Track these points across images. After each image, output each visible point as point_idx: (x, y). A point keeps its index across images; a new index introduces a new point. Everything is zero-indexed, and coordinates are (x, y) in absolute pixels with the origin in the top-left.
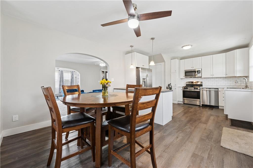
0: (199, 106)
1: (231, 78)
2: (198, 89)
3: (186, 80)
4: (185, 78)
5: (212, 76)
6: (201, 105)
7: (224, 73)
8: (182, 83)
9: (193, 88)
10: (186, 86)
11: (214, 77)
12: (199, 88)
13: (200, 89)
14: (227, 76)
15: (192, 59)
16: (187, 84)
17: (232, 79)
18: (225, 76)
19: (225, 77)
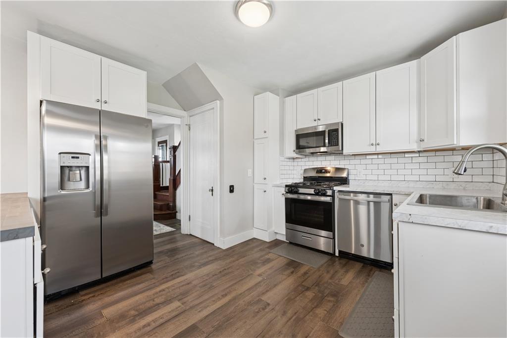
0: (330, 257)
1: (438, 154)
2: (328, 194)
3: (302, 164)
4: (295, 155)
5: (372, 149)
6: (337, 254)
7: (415, 137)
8: (295, 172)
9: (312, 191)
10: (302, 180)
11: (380, 149)
12: (329, 192)
13: (333, 196)
14: (424, 146)
15: (314, 91)
16: (305, 176)
17: (441, 159)
18: (415, 147)
19: (419, 152)
